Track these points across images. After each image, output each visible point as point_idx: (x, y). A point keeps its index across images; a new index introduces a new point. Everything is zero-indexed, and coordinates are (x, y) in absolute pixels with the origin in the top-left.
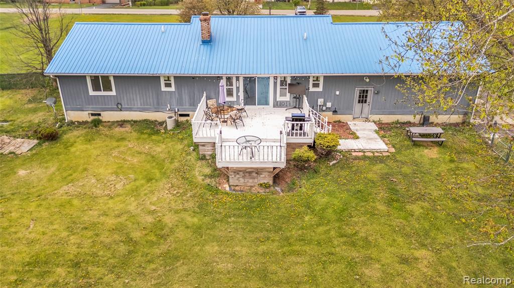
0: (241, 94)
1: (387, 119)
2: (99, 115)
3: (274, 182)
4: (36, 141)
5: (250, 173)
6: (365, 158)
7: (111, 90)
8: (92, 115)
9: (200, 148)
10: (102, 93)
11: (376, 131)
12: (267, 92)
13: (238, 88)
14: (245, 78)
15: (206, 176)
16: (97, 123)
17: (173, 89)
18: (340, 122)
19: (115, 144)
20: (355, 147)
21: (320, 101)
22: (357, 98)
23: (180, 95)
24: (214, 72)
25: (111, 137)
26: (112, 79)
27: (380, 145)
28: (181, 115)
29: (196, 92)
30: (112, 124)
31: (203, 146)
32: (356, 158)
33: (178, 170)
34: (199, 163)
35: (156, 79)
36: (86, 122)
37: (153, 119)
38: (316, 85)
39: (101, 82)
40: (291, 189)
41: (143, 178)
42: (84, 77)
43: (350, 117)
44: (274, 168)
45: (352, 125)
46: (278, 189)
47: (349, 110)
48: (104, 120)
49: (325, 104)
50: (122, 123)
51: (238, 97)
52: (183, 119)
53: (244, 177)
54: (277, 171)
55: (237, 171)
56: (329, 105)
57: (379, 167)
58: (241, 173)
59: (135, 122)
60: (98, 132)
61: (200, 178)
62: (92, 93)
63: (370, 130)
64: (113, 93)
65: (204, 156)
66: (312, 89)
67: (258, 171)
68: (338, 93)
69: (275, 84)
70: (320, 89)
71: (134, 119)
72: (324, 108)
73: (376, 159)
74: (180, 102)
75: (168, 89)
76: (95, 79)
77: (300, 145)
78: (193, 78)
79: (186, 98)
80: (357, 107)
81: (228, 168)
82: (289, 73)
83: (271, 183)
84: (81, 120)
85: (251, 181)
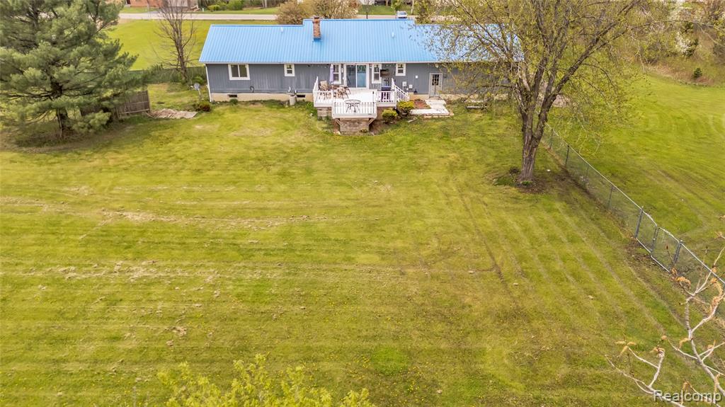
0: (345, 78)
1: (453, 98)
2: (236, 96)
3: (370, 129)
4: (195, 113)
5: (354, 122)
6: (432, 119)
7: (246, 76)
8: (231, 96)
9: (319, 112)
10: (240, 78)
11: (444, 105)
12: (364, 78)
13: (342, 74)
14: (348, 66)
15: (324, 128)
16: (235, 102)
17: (293, 75)
18: (419, 100)
19: (254, 113)
20: (427, 113)
21: (404, 84)
22: (431, 82)
23: (299, 79)
24: (324, 61)
25: (250, 110)
26: (247, 67)
27: (445, 112)
28: (299, 96)
29: (311, 77)
30: (247, 103)
31: (321, 110)
32: (427, 119)
33: (305, 125)
34: (318, 122)
35: (281, 66)
36: (226, 102)
37: (278, 99)
38: (401, 71)
39: (238, 69)
40: (380, 133)
41: (282, 129)
42: (227, 65)
43: (427, 96)
44: (370, 119)
45: (428, 102)
46: (372, 133)
47: (426, 91)
48: (239, 100)
49: (408, 86)
50: (254, 102)
51: (342, 80)
52: (301, 99)
53: (350, 126)
54: (371, 121)
55: (346, 121)
56: (411, 86)
57: (440, 123)
58: (348, 123)
59: (264, 101)
60: (238, 107)
61: (320, 129)
62: (231, 78)
63: (440, 104)
64: (248, 78)
65: (321, 117)
66: (397, 74)
67: (359, 121)
68: (417, 77)
69: (371, 70)
70: (404, 74)
71: (263, 99)
72: (407, 89)
73: (439, 118)
74: (298, 86)
75: (290, 75)
76: (235, 67)
77: (387, 108)
78: (309, 65)
79: (303, 82)
80: (431, 88)
81: (339, 119)
82: (380, 61)
83: (368, 129)
84: (221, 101)
85: (354, 128)
